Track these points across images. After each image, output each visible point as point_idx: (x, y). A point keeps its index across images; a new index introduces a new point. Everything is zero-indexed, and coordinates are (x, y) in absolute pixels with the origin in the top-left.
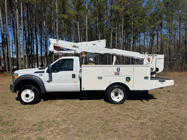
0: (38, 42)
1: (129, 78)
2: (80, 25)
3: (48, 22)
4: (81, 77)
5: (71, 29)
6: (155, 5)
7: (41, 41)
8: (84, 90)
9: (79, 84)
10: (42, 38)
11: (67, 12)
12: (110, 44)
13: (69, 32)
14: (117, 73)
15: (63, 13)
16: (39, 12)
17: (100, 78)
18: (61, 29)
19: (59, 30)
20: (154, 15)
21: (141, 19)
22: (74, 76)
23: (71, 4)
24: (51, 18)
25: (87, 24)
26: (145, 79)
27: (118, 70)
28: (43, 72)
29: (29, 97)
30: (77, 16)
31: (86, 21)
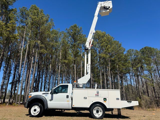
0: (43, 80)
1: (106, 99)
2: (76, 67)
3: (53, 65)
4: (72, 97)
5: (70, 70)
6: (134, 53)
7: (45, 80)
8: (74, 107)
9: (71, 103)
10: (47, 78)
11: (68, 58)
12: (100, 81)
13: (68, 73)
14: (97, 95)
15: (65, 59)
16: (47, 58)
17: (85, 98)
18: (62, 70)
19: (61, 71)
20: (135, 60)
21: (125, 63)
22: (67, 97)
23: (71, 53)
24: (56, 63)
25: (81, 66)
26: (117, 100)
27: (98, 93)
28: (48, 94)
29: (36, 112)
30: (75, 61)
31: (81, 64)
